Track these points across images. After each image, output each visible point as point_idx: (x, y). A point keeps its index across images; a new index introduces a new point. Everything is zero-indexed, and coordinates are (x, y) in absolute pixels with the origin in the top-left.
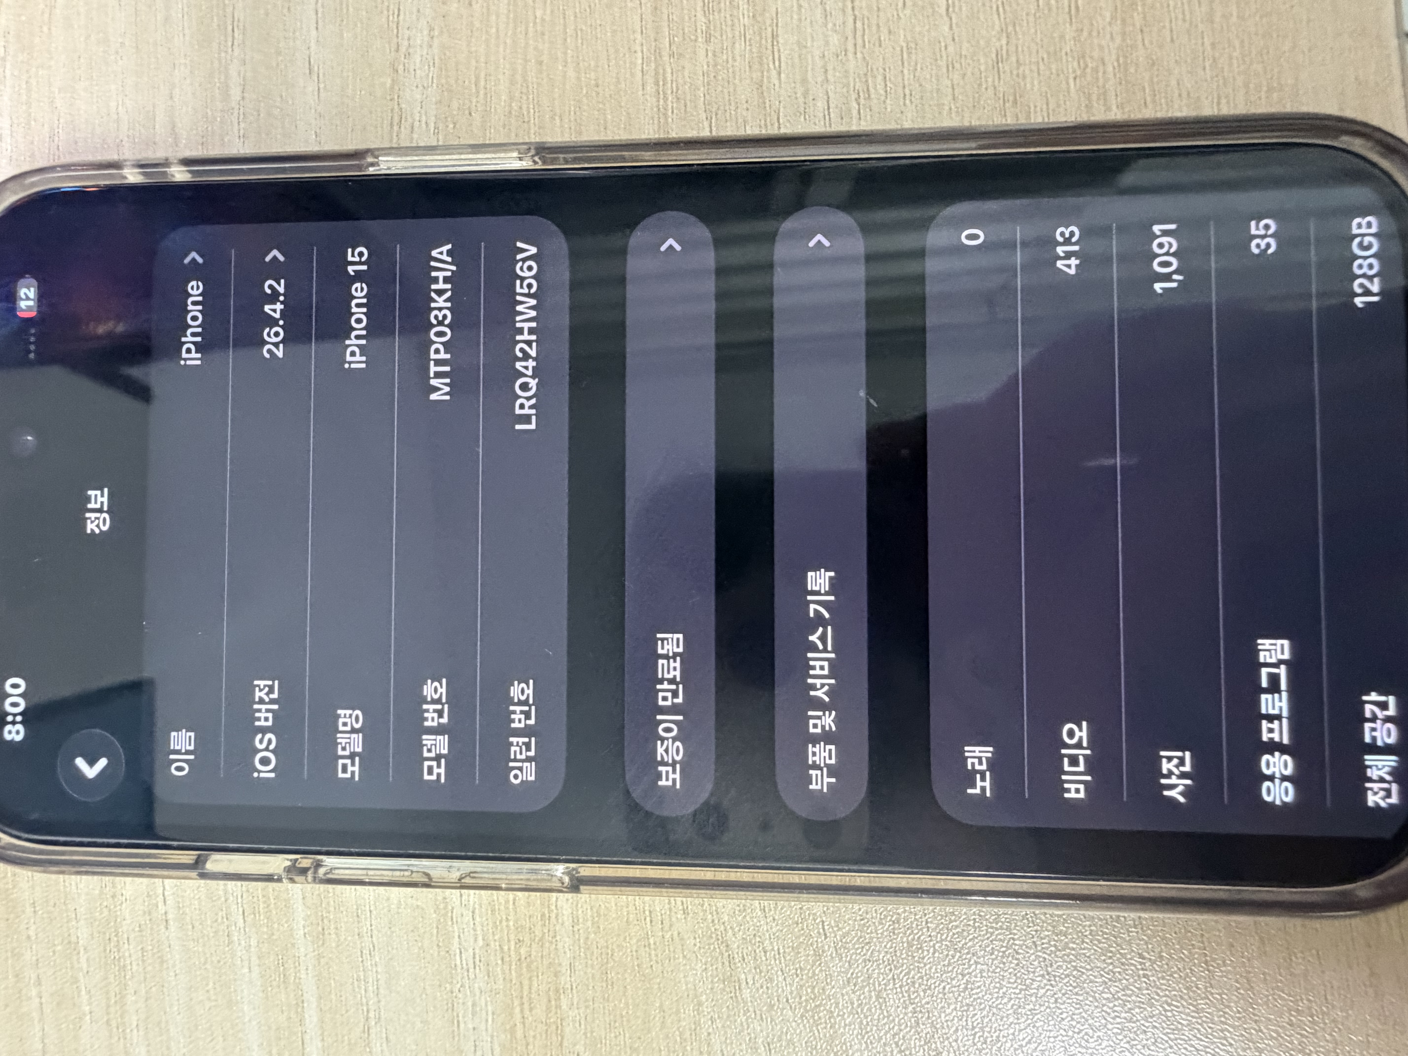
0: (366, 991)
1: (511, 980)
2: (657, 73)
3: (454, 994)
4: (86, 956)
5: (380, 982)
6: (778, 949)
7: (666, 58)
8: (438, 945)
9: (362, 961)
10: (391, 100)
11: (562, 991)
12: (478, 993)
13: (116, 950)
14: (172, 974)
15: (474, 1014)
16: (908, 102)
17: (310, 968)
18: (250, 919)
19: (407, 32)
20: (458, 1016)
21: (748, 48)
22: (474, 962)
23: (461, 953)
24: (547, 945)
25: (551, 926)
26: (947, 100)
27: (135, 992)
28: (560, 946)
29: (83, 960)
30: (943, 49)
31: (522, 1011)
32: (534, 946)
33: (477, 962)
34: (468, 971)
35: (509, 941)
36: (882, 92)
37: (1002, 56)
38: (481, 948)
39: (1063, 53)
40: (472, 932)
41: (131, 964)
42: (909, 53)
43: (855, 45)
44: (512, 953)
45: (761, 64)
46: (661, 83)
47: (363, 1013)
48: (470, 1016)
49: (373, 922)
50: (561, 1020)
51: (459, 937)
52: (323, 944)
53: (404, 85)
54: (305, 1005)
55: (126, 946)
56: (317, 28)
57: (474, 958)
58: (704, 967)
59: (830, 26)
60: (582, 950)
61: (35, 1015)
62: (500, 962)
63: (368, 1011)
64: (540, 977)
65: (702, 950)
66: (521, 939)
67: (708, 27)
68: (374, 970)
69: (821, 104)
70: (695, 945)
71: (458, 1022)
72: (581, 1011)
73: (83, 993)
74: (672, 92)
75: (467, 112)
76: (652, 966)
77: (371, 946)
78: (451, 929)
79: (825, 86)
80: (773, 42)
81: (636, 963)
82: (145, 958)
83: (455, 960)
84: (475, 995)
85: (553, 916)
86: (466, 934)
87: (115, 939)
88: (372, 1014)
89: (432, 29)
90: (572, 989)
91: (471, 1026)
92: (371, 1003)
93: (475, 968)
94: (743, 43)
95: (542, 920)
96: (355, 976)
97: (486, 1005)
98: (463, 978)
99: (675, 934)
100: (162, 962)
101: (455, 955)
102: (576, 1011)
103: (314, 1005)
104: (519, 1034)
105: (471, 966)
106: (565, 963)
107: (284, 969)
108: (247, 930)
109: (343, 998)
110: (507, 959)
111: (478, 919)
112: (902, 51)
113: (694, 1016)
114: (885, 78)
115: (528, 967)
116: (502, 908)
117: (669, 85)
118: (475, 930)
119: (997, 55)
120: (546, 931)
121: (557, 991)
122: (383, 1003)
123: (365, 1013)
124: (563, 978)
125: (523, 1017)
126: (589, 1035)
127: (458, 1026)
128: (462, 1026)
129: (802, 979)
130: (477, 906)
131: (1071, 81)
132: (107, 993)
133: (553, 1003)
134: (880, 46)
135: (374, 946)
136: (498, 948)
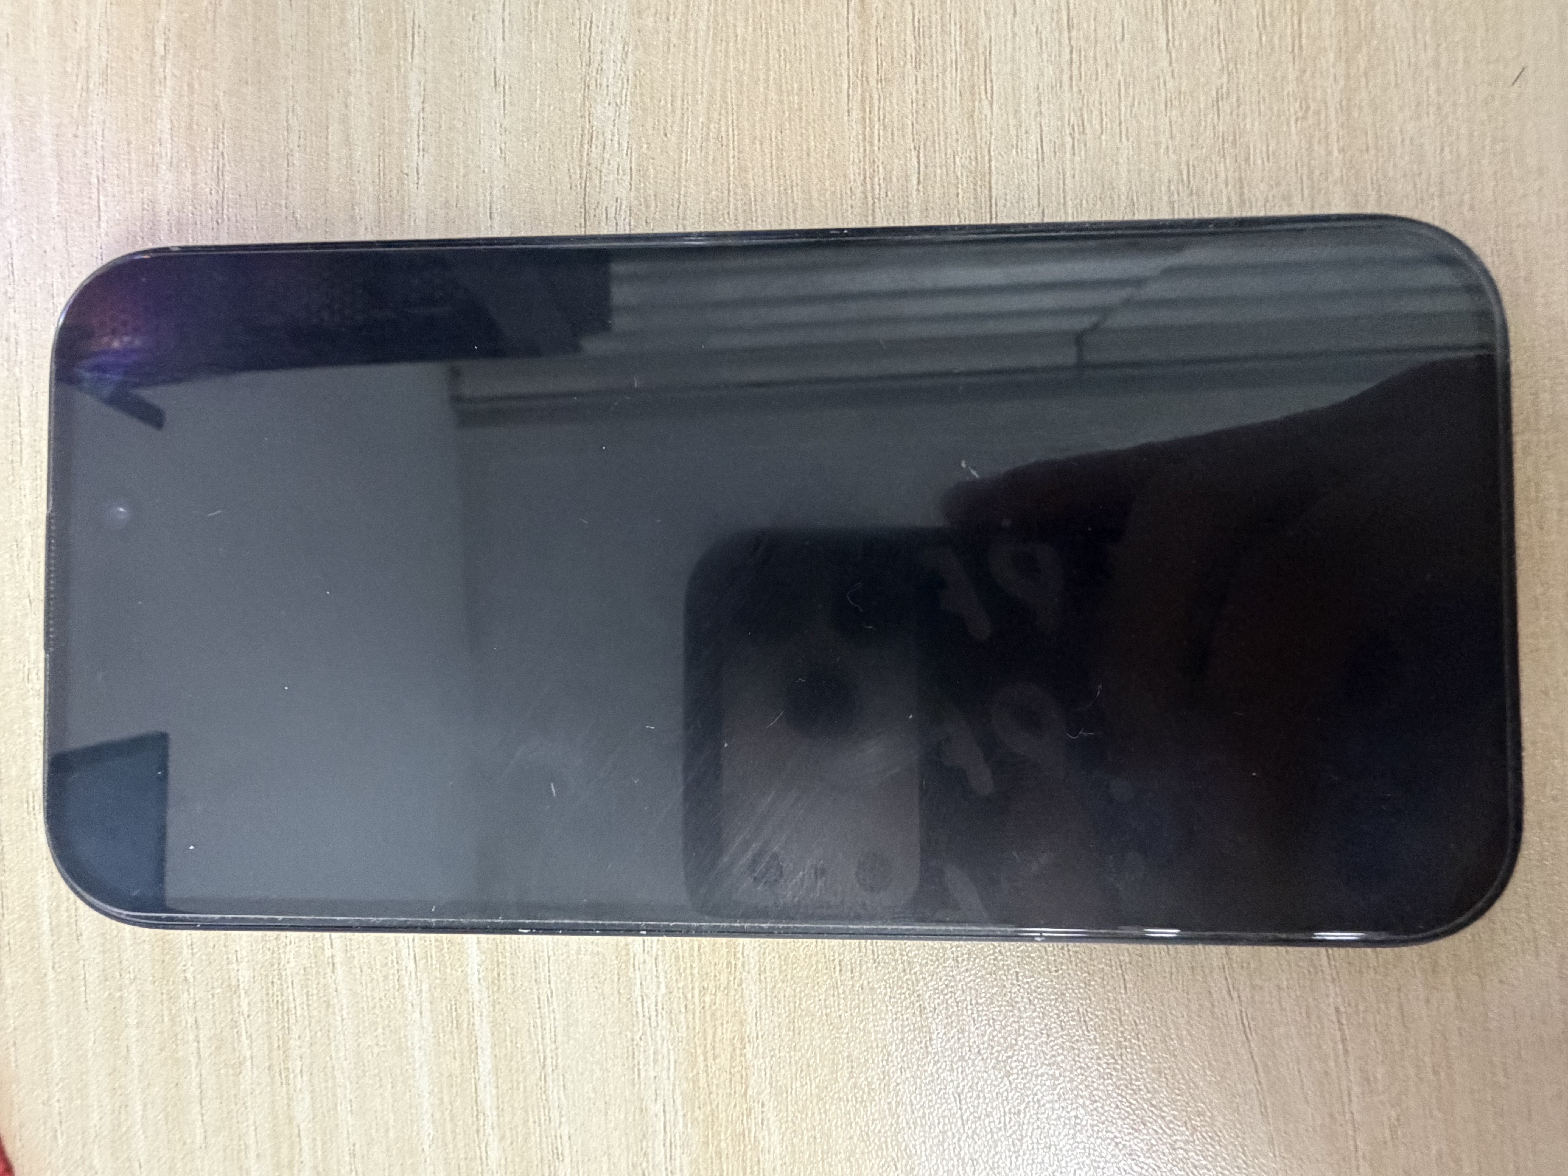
0: (543, 1038)
1: (694, 1028)
2: (863, 100)
3: (635, 1043)
4: (247, 1000)
5: (558, 1029)
6: (971, 1000)
7: (873, 82)
8: (619, 992)
9: (539, 1008)
10: (581, 117)
11: (747, 1040)
12: (660, 1042)
13: (279, 993)
14: (339, 1018)
15: (655, 1061)
16: (1124, 139)
17: (485, 1013)
18: (421, 964)
19: (600, 46)
20: (639, 1063)
21: (959, 76)
22: (656, 1010)
23: (643, 1000)
24: (733, 992)
25: (738, 974)
26: (1164, 139)
27: (299, 1037)
28: (746, 993)
29: (244, 1003)
30: (1162, 84)
31: (705, 1060)
32: (719, 995)
33: (660, 1010)
34: (650, 1019)
35: (693, 988)
36: (1098, 127)
37: (1222, 94)
38: (663, 996)
39: (1285, 93)
40: (655, 979)
41: (295, 1007)
42: (1127, 88)
43: (1071, 78)
44: (697, 1000)
45: (972, 94)
46: (868, 110)
47: (539, 1060)
48: (652, 1064)
49: (551, 968)
50: (746, 1069)
51: (641, 984)
52: (499, 989)
53: (595, 100)
54: (479, 1051)
55: (290, 990)
56: (503, 39)
57: (656, 1005)
58: (894, 1017)
59: (1045, 56)
60: (769, 998)
61: (193, 1060)
62: (683, 1010)
63: (545, 1058)
64: (725, 1026)
65: (892, 1000)
66: (706, 986)
67: (917, 53)
68: (552, 1017)
69: (1034, 138)
70: (885, 994)
71: (639, 1070)
72: (768, 1059)
73: (244, 1037)
74: (879, 120)
75: (662, 133)
76: (840, 1016)
77: (549, 992)
78: (632, 975)
79: (1038, 119)
80: (985, 71)
81: (824, 1012)
82: (310, 1002)
83: (637, 1007)
84: (657, 1043)
85: (739, 965)
86: (649, 980)
87: (279, 982)
88: (549, 1061)
89: (625, 44)
90: (757, 1038)
91: (652, 1074)
92: (548, 1050)
93: (657, 1015)
94: (954, 71)
95: (727, 968)
96: (532, 1022)
97: (669, 1054)
98: (644, 1026)
99: (866, 982)
100: (328, 1006)
101: (636, 1003)
102: (761, 1060)
103: (488, 1052)
104: (702, 1082)
105: (653, 1013)
106: (751, 1010)
107: (457, 1014)
108: (418, 974)
109: (519, 1045)
110: (690, 1007)
111: (660, 966)
112: (1119, 84)
113: (883, 1066)
114: (1101, 113)
115: (713, 1015)
116: (687, 955)
117: (876, 113)
118: (657, 977)
119: (1217, 93)
120: (732, 978)
121: (742, 1039)
122: (560, 1051)
123: (542, 1061)
124: (748, 1027)
125: (707, 1066)
126: (774, 1084)
127: (639, 1075)
128: (643, 1074)
129: (995, 1030)
130: (660, 953)
131: (1292, 122)
132: (269, 1037)
133: (738, 1052)
134: (1097, 79)
135: (552, 992)
136: (681, 995)
